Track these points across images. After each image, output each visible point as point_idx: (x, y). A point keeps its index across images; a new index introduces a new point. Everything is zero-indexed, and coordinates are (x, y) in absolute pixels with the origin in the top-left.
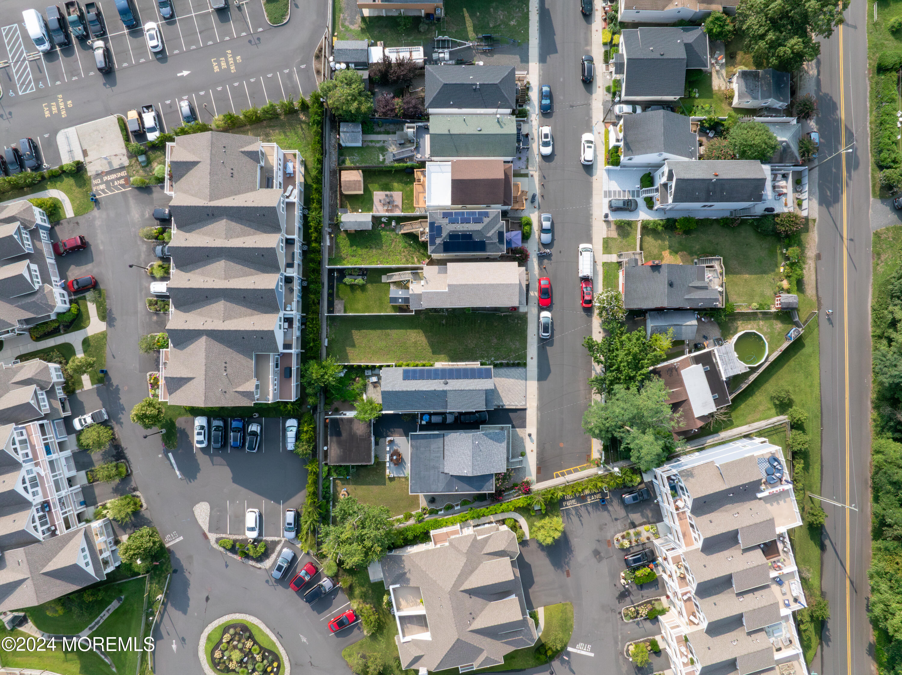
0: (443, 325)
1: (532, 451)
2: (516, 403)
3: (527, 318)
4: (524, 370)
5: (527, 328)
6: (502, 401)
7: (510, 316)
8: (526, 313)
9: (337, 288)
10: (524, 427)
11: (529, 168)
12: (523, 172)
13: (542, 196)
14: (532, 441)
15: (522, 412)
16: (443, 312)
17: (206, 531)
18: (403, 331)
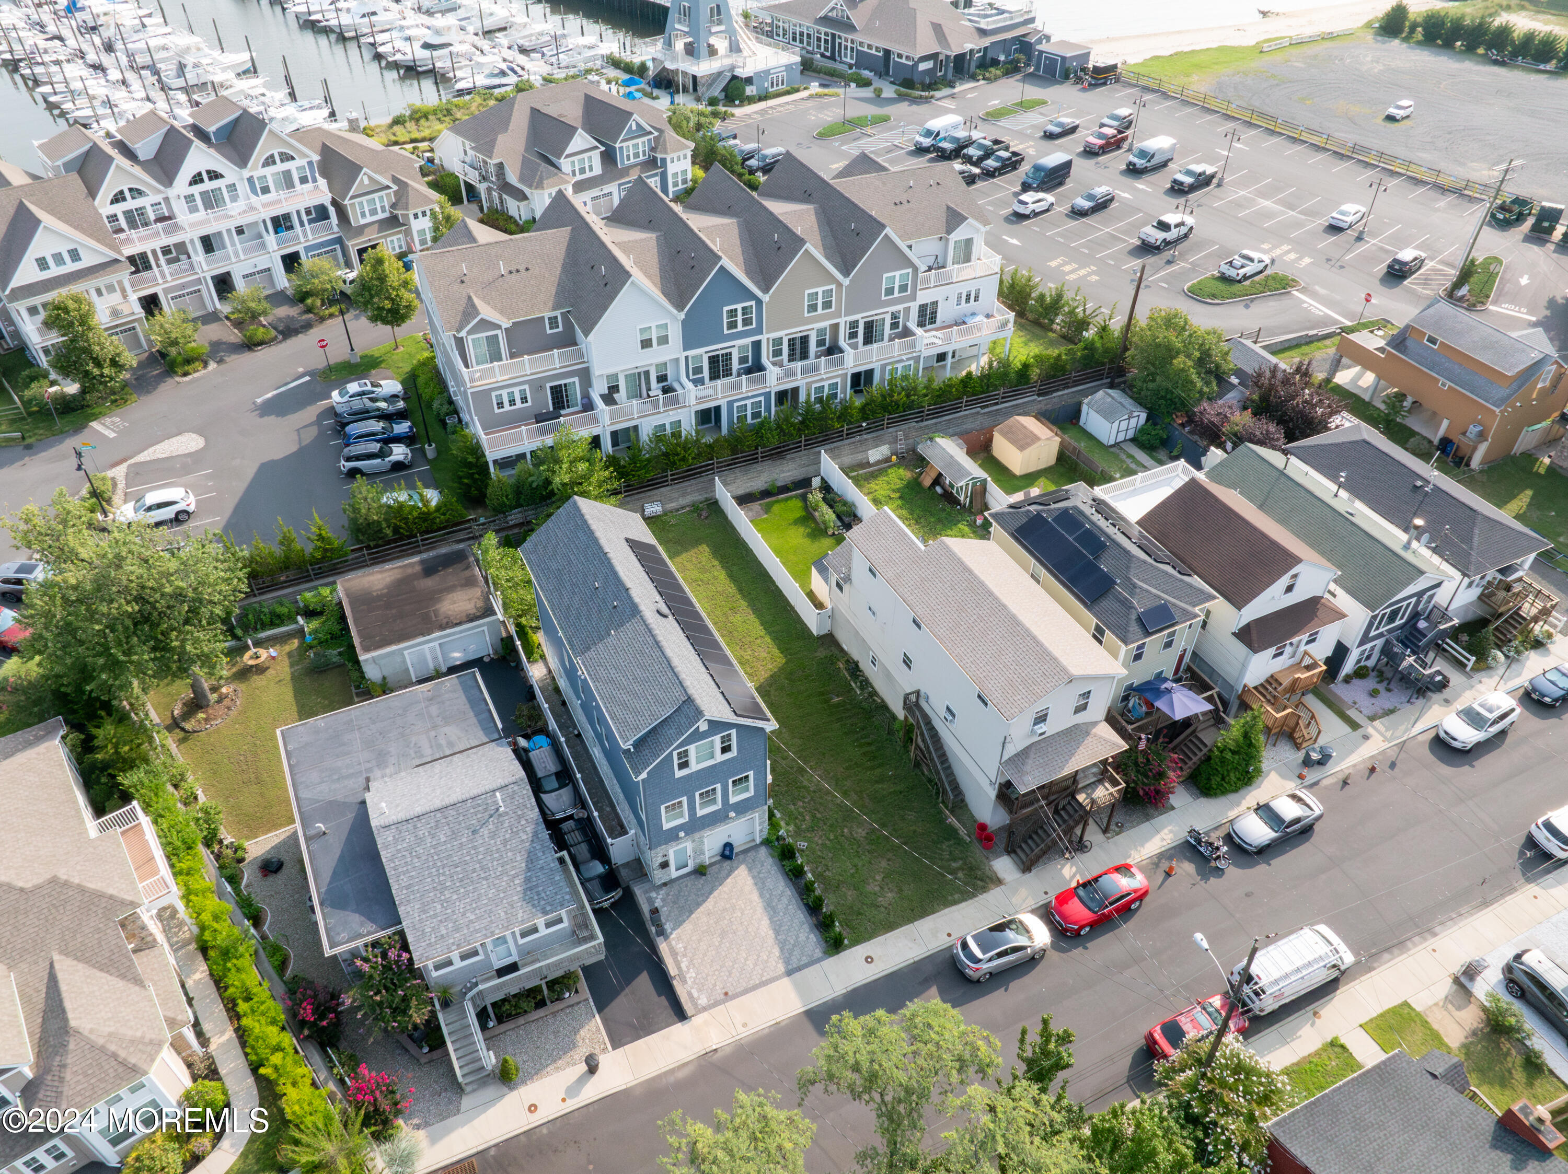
0: (827, 701)
1: (533, 1108)
2: (691, 975)
3: (984, 889)
4: (818, 953)
5: (955, 903)
6: (678, 924)
7: (959, 841)
8: (999, 882)
9: (786, 500)
10: (617, 1041)
11: (1377, 723)
12: (1352, 713)
13: (1345, 783)
14: (573, 1090)
15: (669, 1012)
16: (862, 688)
17: (132, 461)
18: (759, 630)
